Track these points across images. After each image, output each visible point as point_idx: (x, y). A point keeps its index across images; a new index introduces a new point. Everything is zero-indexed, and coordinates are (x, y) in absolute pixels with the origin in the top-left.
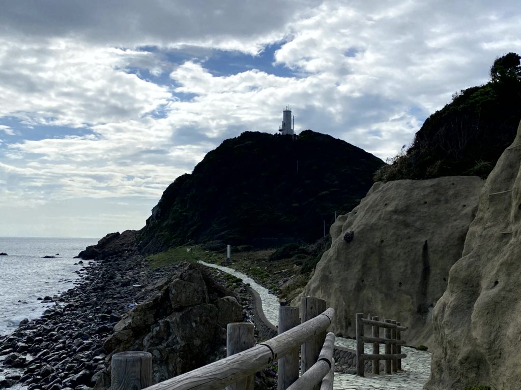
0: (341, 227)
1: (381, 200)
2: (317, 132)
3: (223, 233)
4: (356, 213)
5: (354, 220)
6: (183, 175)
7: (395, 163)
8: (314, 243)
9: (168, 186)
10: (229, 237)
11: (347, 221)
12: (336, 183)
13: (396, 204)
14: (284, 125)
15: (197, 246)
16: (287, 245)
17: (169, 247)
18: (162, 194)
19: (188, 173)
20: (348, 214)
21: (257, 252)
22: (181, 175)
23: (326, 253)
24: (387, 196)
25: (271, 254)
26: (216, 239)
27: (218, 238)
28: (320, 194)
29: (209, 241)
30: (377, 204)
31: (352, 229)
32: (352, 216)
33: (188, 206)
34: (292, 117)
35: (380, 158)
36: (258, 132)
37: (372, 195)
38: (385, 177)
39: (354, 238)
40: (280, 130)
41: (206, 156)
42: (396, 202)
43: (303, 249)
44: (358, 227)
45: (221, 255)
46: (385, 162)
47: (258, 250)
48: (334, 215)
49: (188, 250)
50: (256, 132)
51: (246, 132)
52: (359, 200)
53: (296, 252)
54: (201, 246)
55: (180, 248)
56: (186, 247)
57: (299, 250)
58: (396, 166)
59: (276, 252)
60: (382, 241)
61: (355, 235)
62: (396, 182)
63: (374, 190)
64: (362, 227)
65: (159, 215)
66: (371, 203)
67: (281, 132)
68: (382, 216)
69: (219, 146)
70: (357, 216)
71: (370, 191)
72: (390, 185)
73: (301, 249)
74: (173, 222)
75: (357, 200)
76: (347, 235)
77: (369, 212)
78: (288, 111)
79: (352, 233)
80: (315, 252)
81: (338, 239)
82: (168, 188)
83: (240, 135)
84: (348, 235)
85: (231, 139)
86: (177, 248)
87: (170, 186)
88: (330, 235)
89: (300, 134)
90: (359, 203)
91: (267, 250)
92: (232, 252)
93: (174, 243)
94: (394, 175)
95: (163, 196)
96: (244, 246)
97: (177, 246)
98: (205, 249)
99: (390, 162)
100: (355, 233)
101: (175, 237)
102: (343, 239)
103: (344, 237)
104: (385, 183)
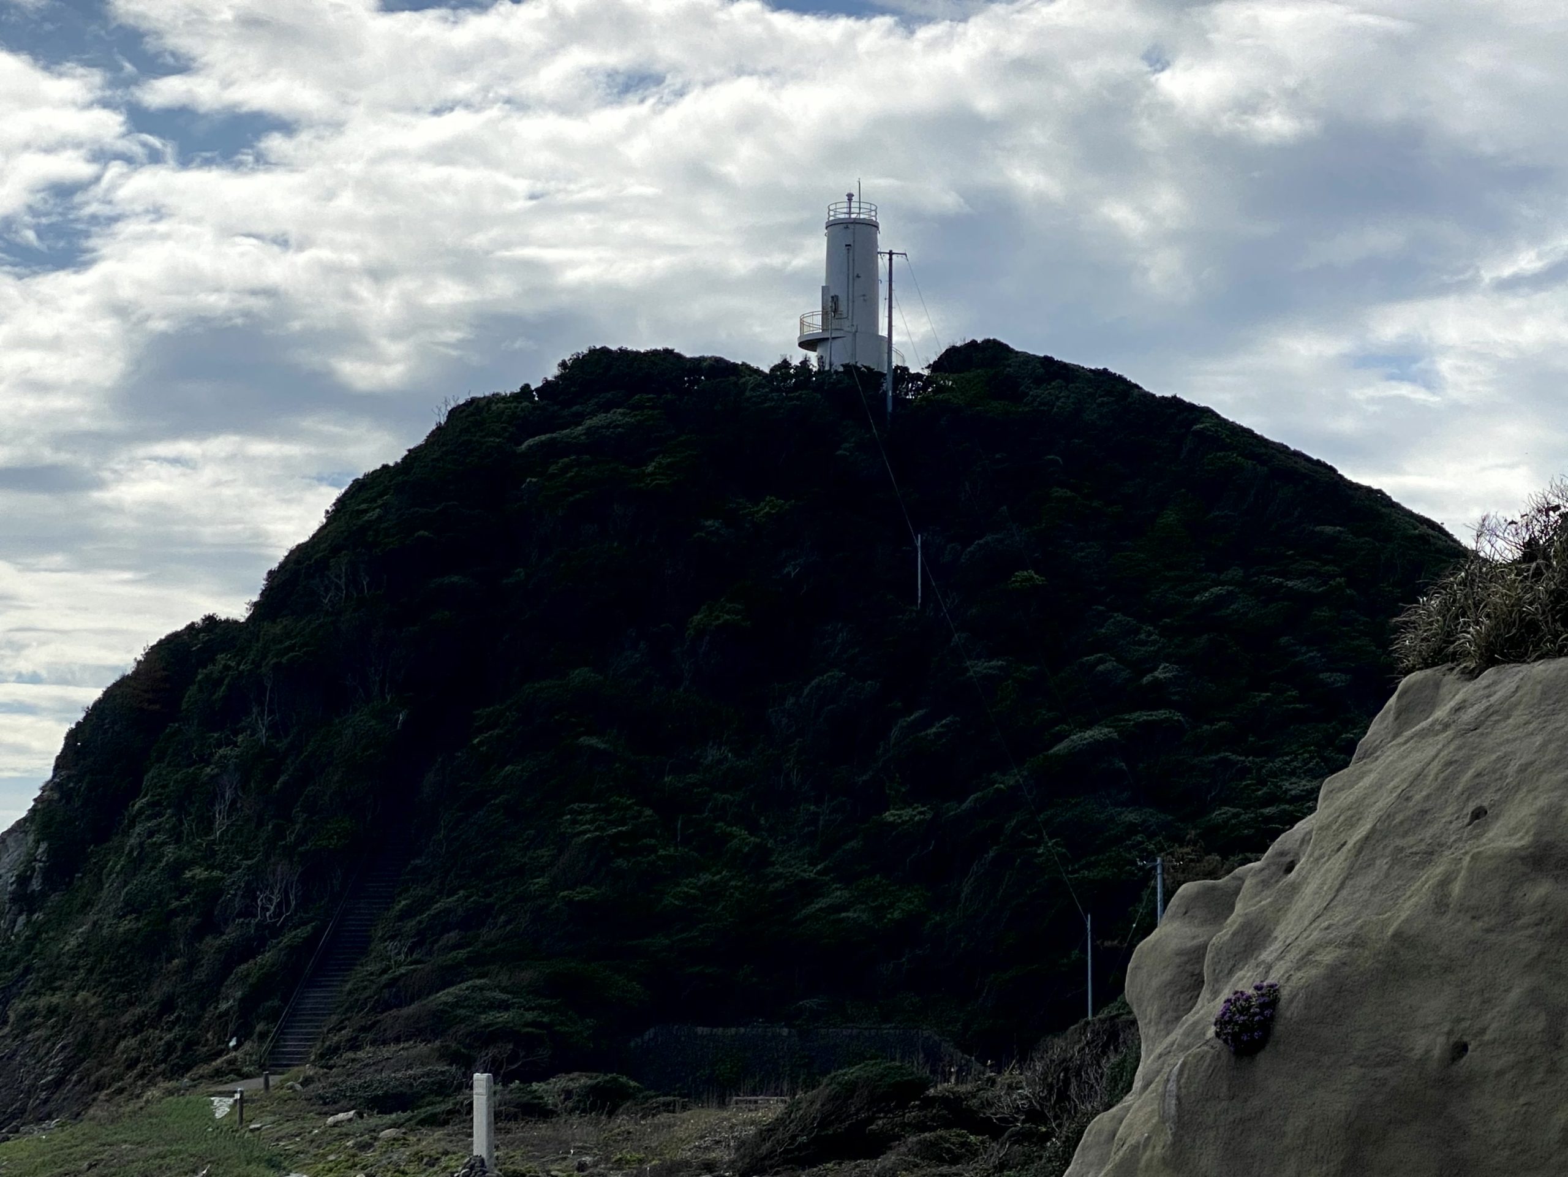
0: (1198, 954)
1: (1446, 785)
2: (1040, 351)
3: (445, 996)
4: (1290, 868)
5: (1280, 909)
6: (191, 627)
7: (1531, 549)
8: (1024, 1059)
9: (97, 693)
10: (483, 1019)
11: (1235, 920)
12: (1159, 674)
13: (1542, 813)
14: (832, 308)
15: (274, 1080)
16: (852, 1072)
17: (99, 1086)
18: (59, 746)
19: (222, 616)
20: (1239, 870)
21: (663, 1118)
22: (180, 626)
23: (1102, 1121)
24: (1481, 763)
25: (752, 1130)
26: (397, 1040)
27: (416, 1032)
28: (1060, 748)
29: (354, 1045)
30: (1424, 812)
31: (1269, 967)
32: (1265, 884)
33: (220, 824)
34: (883, 262)
35: (1436, 518)
36: (668, 352)
37: (1390, 755)
38: (1469, 636)
39: (1279, 1028)
40: (808, 344)
41: (340, 503)
42: (1542, 802)
43: (958, 1099)
44: (1304, 961)
45: (431, 1140)
46: (1468, 541)
47: (669, 1107)
48: (1150, 874)
49: (222, 1107)
50: (655, 353)
51: (593, 352)
52: (1306, 784)
53: (910, 1116)
54: (307, 1082)
55: (170, 1093)
56: (203, 1087)
57: (929, 1102)
58: (1538, 573)
59: (780, 1121)
60: (1460, 1049)
61: (1290, 1011)
62: (1540, 669)
63: (1404, 718)
64: (1327, 957)
65: (36, 885)
66: (1384, 801)
67: (813, 357)
68: (1456, 888)
69: (419, 439)
70: (1294, 889)
71: (1378, 726)
72: (1501, 692)
73: (944, 1101)
74: (125, 925)
75: (1296, 786)
76: (1238, 1006)
77: (1370, 864)
78: (856, 222)
79: (1270, 998)
80: (1034, 1115)
81: (1177, 1034)
82: (97, 711)
83: (552, 372)
84: (1243, 1011)
85: (496, 398)
86: (153, 1093)
87: (109, 694)
88: (1125, 1004)
89: (935, 367)
90: (1306, 803)
91: (722, 1104)
92: (499, 1117)
93: (131, 1064)
94: (1531, 627)
95: (61, 762)
96: (580, 1081)
97: (152, 1083)
98: (329, 1103)
99: (1500, 544)
100: (1285, 993)
101: (138, 1027)
102: (1211, 1031)
103: (1221, 1022)
104: (1472, 675)
